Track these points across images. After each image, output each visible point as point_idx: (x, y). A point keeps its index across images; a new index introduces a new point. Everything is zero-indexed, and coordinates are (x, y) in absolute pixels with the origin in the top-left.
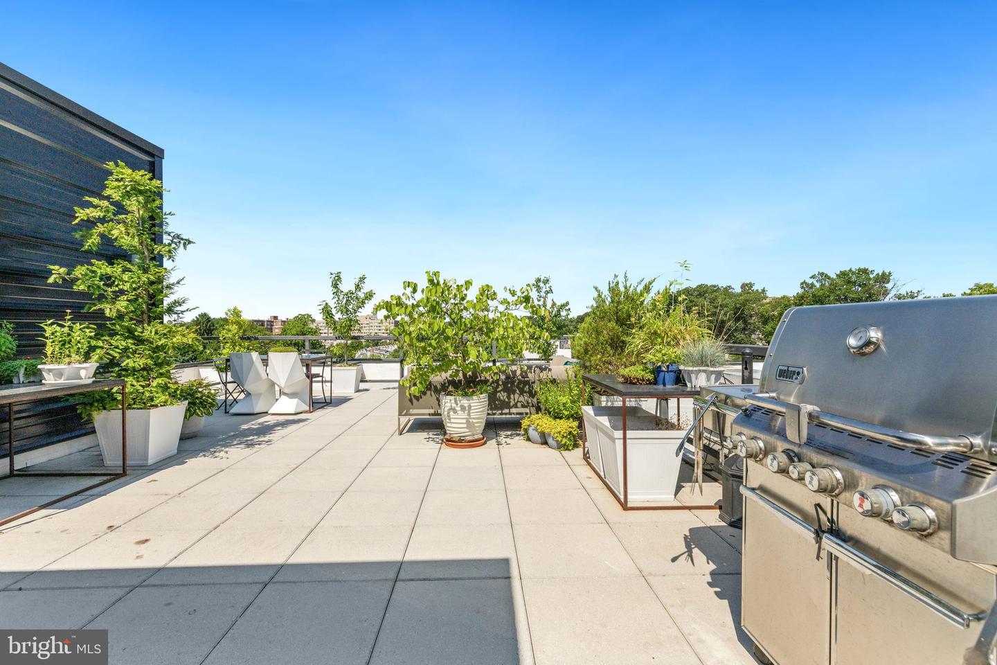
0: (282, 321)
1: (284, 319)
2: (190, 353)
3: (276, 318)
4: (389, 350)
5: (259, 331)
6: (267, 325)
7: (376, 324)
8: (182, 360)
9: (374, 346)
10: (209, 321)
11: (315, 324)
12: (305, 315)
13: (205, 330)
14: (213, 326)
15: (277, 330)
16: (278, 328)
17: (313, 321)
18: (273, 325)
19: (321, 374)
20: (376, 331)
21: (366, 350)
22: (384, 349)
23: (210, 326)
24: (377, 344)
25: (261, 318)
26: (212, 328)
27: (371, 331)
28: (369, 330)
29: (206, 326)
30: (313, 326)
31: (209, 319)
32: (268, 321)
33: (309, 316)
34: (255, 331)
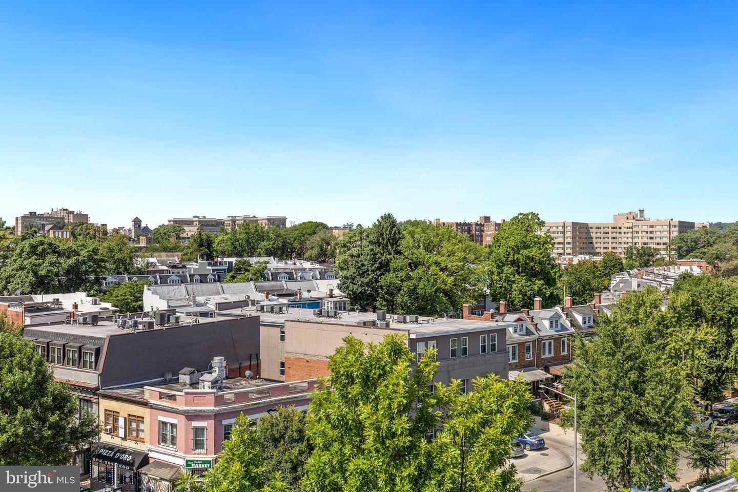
0: (496, 225)
1: (499, 221)
2: (370, 272)
3: (487, 219)
4: (670, 274)
5: (460, 241)
6: (476, 230)
7: (645, 228)
8: (360, 283)
9: (641, 266)
10: (395, 226)
11: (544, 229)
12: (528, 215)
13: (389, 240)
14: (399, 233)
15: (488, 239)
16: (490, 235)
17: (542, 224)
18: (483, 231)
20: (645, 240)
21: (628, 273)
22: (661, 272)
23: (395, 234)
24: (646, 264)
25: (469, 221)
26: (397, 236)
27: (635, 240)
28: (633, 238)
29: (390, 233)
30: (541, 233)
31: (393, 224)
32: (476, 224)
33: (535, 216)
34: (454, 241)
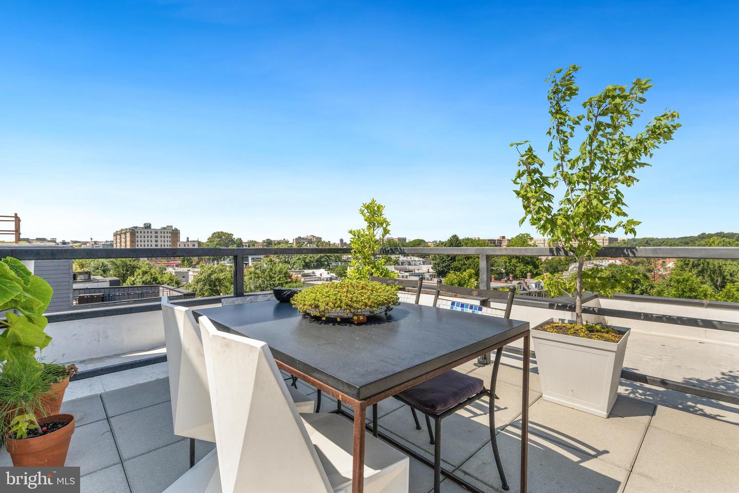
0: (508, 240)
1: (510, 239)
3: (504, 237)
6: (498, 243)
10: (458, 240)
11: (533, 242)
12: (524, 234)
14: (460, 243)
16: (505, 245)
17: (531, 239)
18: (501, 243)
19: (487, 386)
23: (458, 243)
25: (494, 238)
26: (459, 245)
29: (456, 243)
30: (531, 243)
32: (498, 240)
33: (528, 235)
